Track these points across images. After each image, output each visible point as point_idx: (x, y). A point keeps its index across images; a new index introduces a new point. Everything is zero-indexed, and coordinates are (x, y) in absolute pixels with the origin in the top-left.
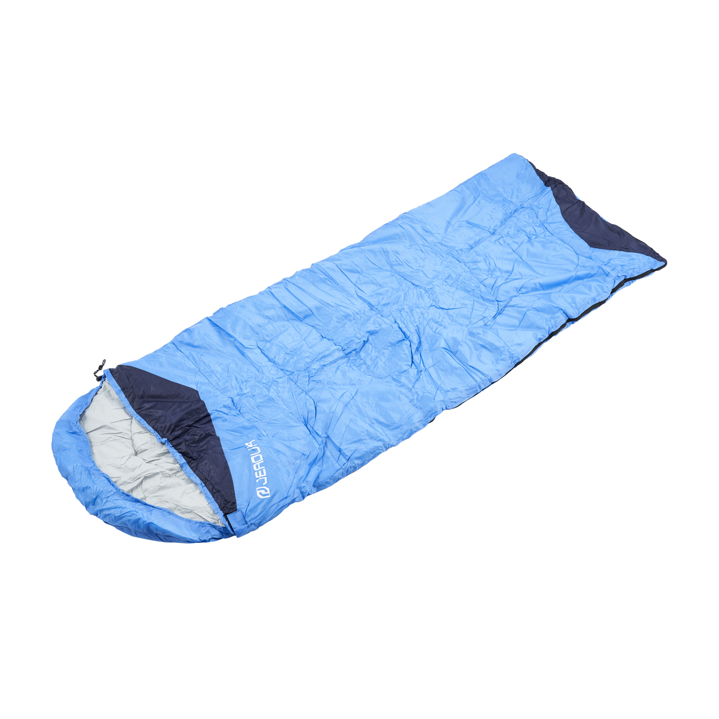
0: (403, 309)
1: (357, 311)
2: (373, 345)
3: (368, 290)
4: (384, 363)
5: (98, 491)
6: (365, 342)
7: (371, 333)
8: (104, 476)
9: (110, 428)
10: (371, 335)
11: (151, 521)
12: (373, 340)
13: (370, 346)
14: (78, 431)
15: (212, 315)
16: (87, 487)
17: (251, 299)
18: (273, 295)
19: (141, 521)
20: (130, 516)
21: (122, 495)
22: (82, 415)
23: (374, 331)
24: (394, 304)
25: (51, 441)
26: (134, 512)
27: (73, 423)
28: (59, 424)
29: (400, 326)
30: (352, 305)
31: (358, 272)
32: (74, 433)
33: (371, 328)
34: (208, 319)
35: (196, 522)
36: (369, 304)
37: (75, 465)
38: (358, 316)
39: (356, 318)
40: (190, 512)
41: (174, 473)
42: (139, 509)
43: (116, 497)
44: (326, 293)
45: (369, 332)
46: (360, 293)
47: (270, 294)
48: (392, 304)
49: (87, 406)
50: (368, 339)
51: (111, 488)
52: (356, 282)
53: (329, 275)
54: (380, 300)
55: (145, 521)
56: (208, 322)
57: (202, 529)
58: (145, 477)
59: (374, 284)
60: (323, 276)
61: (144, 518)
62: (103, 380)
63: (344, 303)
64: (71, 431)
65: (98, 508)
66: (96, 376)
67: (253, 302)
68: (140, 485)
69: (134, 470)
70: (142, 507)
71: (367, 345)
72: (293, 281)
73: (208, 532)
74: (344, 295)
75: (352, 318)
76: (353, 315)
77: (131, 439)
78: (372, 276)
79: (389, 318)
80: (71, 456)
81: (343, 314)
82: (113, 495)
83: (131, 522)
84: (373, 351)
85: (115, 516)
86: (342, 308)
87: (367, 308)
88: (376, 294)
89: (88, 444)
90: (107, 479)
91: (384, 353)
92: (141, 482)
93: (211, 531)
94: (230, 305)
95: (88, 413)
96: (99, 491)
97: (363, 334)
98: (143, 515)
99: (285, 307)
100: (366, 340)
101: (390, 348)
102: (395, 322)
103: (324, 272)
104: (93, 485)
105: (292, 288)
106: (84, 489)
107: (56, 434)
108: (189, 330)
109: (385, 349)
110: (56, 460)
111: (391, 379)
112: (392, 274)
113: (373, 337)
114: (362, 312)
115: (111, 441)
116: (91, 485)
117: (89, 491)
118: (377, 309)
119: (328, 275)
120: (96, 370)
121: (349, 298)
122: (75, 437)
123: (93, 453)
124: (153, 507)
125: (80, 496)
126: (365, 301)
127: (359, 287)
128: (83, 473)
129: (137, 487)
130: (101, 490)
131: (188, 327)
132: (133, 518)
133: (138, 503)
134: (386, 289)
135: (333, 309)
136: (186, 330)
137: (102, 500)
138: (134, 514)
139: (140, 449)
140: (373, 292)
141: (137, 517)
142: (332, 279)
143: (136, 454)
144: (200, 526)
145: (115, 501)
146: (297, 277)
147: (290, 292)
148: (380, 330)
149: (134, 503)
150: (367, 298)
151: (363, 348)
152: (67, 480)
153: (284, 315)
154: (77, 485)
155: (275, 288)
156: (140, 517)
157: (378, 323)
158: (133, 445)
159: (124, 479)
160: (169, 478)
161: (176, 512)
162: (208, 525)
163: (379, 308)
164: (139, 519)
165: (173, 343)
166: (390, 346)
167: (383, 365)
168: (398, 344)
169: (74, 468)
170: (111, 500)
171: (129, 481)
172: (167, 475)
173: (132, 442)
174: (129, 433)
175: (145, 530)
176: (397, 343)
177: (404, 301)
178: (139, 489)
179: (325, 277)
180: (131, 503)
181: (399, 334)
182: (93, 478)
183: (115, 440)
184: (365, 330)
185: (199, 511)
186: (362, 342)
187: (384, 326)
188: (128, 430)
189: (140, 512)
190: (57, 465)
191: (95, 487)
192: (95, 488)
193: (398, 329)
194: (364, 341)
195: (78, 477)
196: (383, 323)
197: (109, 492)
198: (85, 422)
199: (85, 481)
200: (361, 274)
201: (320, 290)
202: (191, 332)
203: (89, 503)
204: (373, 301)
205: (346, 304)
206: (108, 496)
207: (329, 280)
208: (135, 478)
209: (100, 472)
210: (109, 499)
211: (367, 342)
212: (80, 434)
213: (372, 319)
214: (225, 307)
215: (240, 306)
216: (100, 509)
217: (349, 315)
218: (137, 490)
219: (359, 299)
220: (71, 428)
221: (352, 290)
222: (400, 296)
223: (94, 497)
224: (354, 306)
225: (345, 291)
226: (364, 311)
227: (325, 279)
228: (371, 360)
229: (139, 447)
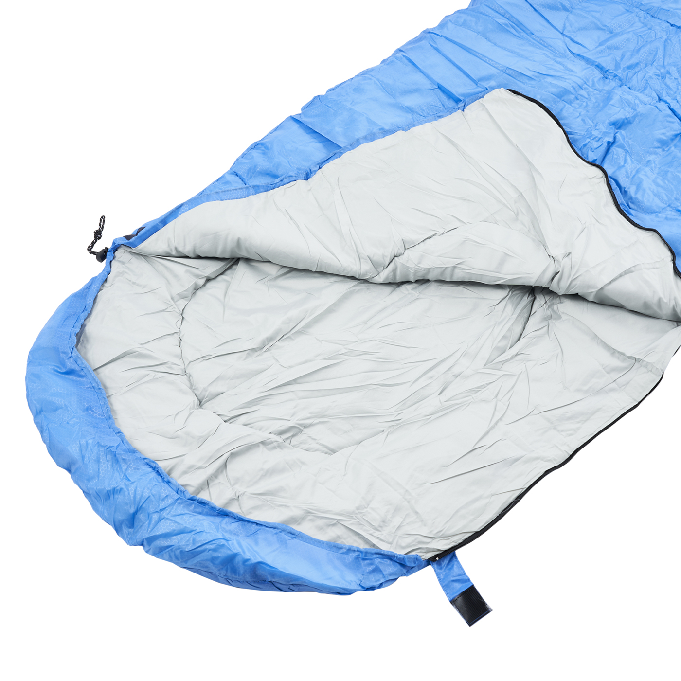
0: (669, 73)
1: (580, 82)
2: (627, 148)
3: (589, 42)
4: (654, 181)
5: (138, 497)
6: (610, 145)
7: (619, 125)
8: (147, 464)
9: (141, 356)
10: (619, 128)
11: (260, 560)
12: (624, 139)
13: (620, 150)
14: (77, 368)
15: (300, 112)
16: (114, 489)
17: (372, 73)
18: (414, 64)
19: (238, 560)
20: (215, 550)
21: (191, 505)
22: (80, 335)
23: (623, 122)
24: (646, 66)
25: (25, 392)
26: (223, 542)
27: (64, 353)
28: (36, 356)
29: (672, 107)
30: (567, 72)
31: (565, 9)
32: (70, 372)
33: (619, 114)
34: (293, 119)
35: (350, 550)
36: (599, 67)
37: (83, 442)
38: (582, 92)
39: (579, 97)
40: (334, 525)
41: (287, 439)
42: (231, 532)
43: (180, 509)
44: (512, 52)
45: (614, 124)
46: (576, 49)
47: (406, 61)
48: (642, 65)
49: (86, 313)
50: (615, 138)
51: (165, 490)
52: (564, 28)
53: (513, 17)
54: (618, 59)
55: (248, 560)
56: (295, 126)
57: (363, 563)
58: (232, 454)
59: (599, 29)
60: (502, 21)
61: (244, 552)
62: (109, 255)
63: (551, 69)
64: (64, 370)
65: (144, 533)
66: (94, 253)
67: (378, 80)
68: (222, 472)
69: (204, 440)
70: (235, 526)
71: (614, 149)
72: (445, 32)
73: (377, 570)
74: (547, 53)
75: (572, 97)
76: (573, 91)
77: (185, 373)
78: (594, 14)
79: (646, 92)
80: (71, 422)
81: (554, 90)
82: (173, 504)
83: (217, 562)
84: (628, 158)
85: (182, 552)
86: (549, 79)
87: (598, 74)
88: (609, 48)
89: (100, 392)
90: (154, 469)
91: (649, 161)
92: (225, 465)
93: (381, 567)
94: (333, 89)
95: (90, 328)
96: (140, 498)
97: (604, 130)
98: (241, 546)
99: (440, 87)
100: (611, 140)
101: (659, 151)
102: (660, 99)
103: (502, 11)
104: (127, 486)
105: (448, 48)
106: (109, 495)
107: (32, 378)
108: (262, 144)
109: (651, 153)
110: (42, 432)
111: (674, 213)
112: (628, 8)
113: (623, 132)
114: (590, 83)
115: (147, 382)
116: (123, 487)
117: (119, 498)
118: (615, 76)
119: (510, 18)
120: (89, 243)
121: (559, 60)
122: (73, 381)
123: (114, 410)
124: (257, 524)
125: (100, 507)
126: (587, 61)
127: (572, 37)
128: (103, 459)
129: (215, 475)
130: (146, 494)
131: (258, 138)
132: (222, 554)
133: (226, 519)
134: (625, 36)
135: (533, 82)
136: (256, 146)
137: (149, 516)
138: (223, 545)
139: (207, 394)
140: (600, 44)
141: (229, 552)
142: (519, 25)
143: (201, 404)
144: (357, 557)
145: (178, 519)
146: (450, 25)
147: (443, 55)
148: (634, 117)
149: (218, 520)
150: (592, 57)
151: (608, 156)
152: (69, 471)
153: (439, 104)
154: (93, 485)
155: (411, 49)
156: (235, 551)
157: (629, 104)
158: (191, 385)
159: (189, 461)
160: (278, 450)
161: (306, 528)
162: (375, 556)
163: (619, 73)
164: (235, 556)
165: (234, 172)
166: (659, 148)
167: (654, 187)
168: (675, 142)
169: (81, 450)
170: (169, 516)
171: (199, 464)
172: (275, 444)
173: (190, 380)
174: (179, 362)
175: (247, 576)
176: (672, 140)
177: (664, 58)
178: (222, 478)
179: (507, 21)
180: (211, 518)
181: (673, 122)
182: (124, 468)
183: (154, 380)
184: (607, 121)
185: (353, 521)
186: (605, 145)
187: (641, 109)
188: (176, 356)
189: (234, 537)
190: (44, 442)
191: (132, 488)
192: (132, 492)
193: (670, 112)
194: (609, 143)
195: (91, 468)
196: (637, 101)
197: (163, 500)
198: (88, 346)
199: (109, 478)
200: (571, 12)
201: (499, 47)
202: (267, 148)
203: (121, 523)
204: (607, 62)
205: (556, 70)
206: (161, 507)
207: (513, 27)
208: (210, 458)
209: (137, 455)
210: (165, 514)
211: (613, 143)
212: (82, 373)
213: (616, 98)
214: (324, 93)
215: (354, 90)
216: (147, 536)
217: (566, 92)
218: (217, 481)
219: (575, 60)
220: (63, 364)
221: (559, 43)
222: (657, 48)
223: (132, 510)
224: (571, 73)
225: (547, 46)
226: (593, 81)
227: (506, 25)
228: (628, 177)
229: (205, 389)
